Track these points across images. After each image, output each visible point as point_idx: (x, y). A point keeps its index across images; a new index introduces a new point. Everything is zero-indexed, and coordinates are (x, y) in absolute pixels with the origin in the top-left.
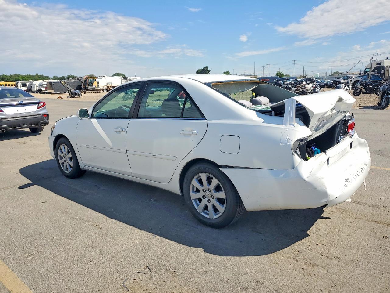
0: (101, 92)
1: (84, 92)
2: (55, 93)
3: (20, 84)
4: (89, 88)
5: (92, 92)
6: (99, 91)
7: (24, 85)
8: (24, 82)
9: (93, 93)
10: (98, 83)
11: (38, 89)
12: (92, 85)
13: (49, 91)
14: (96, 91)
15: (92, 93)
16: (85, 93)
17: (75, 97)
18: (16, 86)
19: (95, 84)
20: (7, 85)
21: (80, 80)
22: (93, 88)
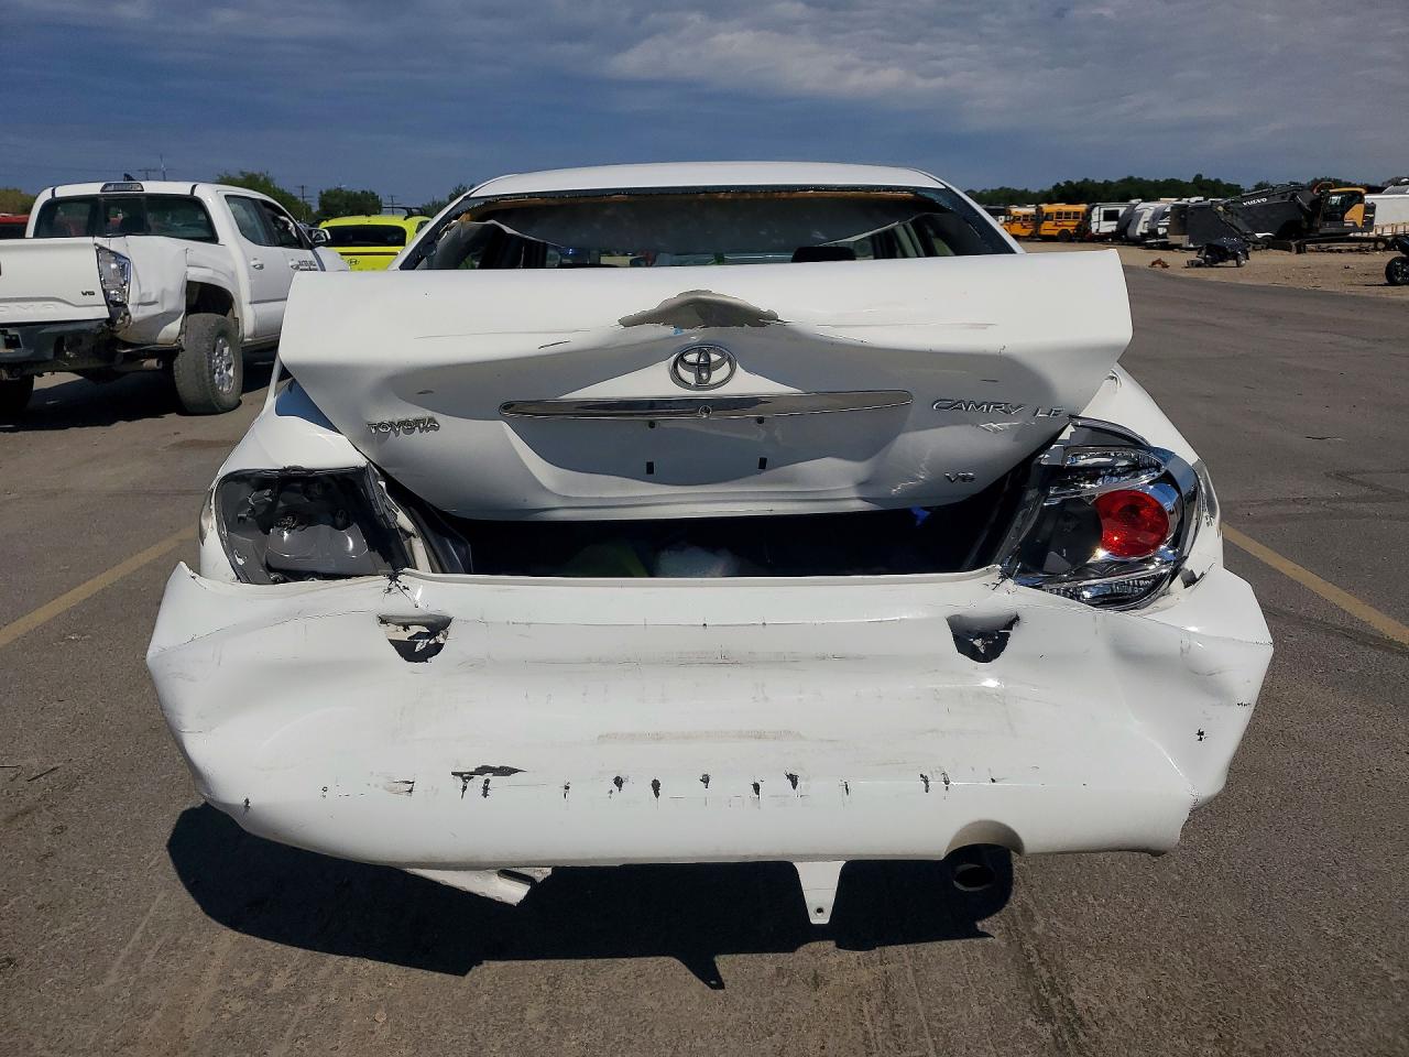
0: (1376, 249)
1: (1298, 246)
2: (1192, 246)
3: (1097, 214)
4: (1321, 231)
5: (1335, 246)
6: (1366, 245)
7: (1110, 216)
8: (1111, 207)
9: (1340, 251)
10: (1371, 209)
11: (1146, 231)
12: (1342, 219)
13: (1173, 239)
14: (1355, 246)
15: (1331, 251)
16: (1299, 252)
17: (1220, 264)
18: (1087, 216)
19: (1355, 215)
20: (1061, 213)
21: (1294, 196)
22: (1339, 230)
